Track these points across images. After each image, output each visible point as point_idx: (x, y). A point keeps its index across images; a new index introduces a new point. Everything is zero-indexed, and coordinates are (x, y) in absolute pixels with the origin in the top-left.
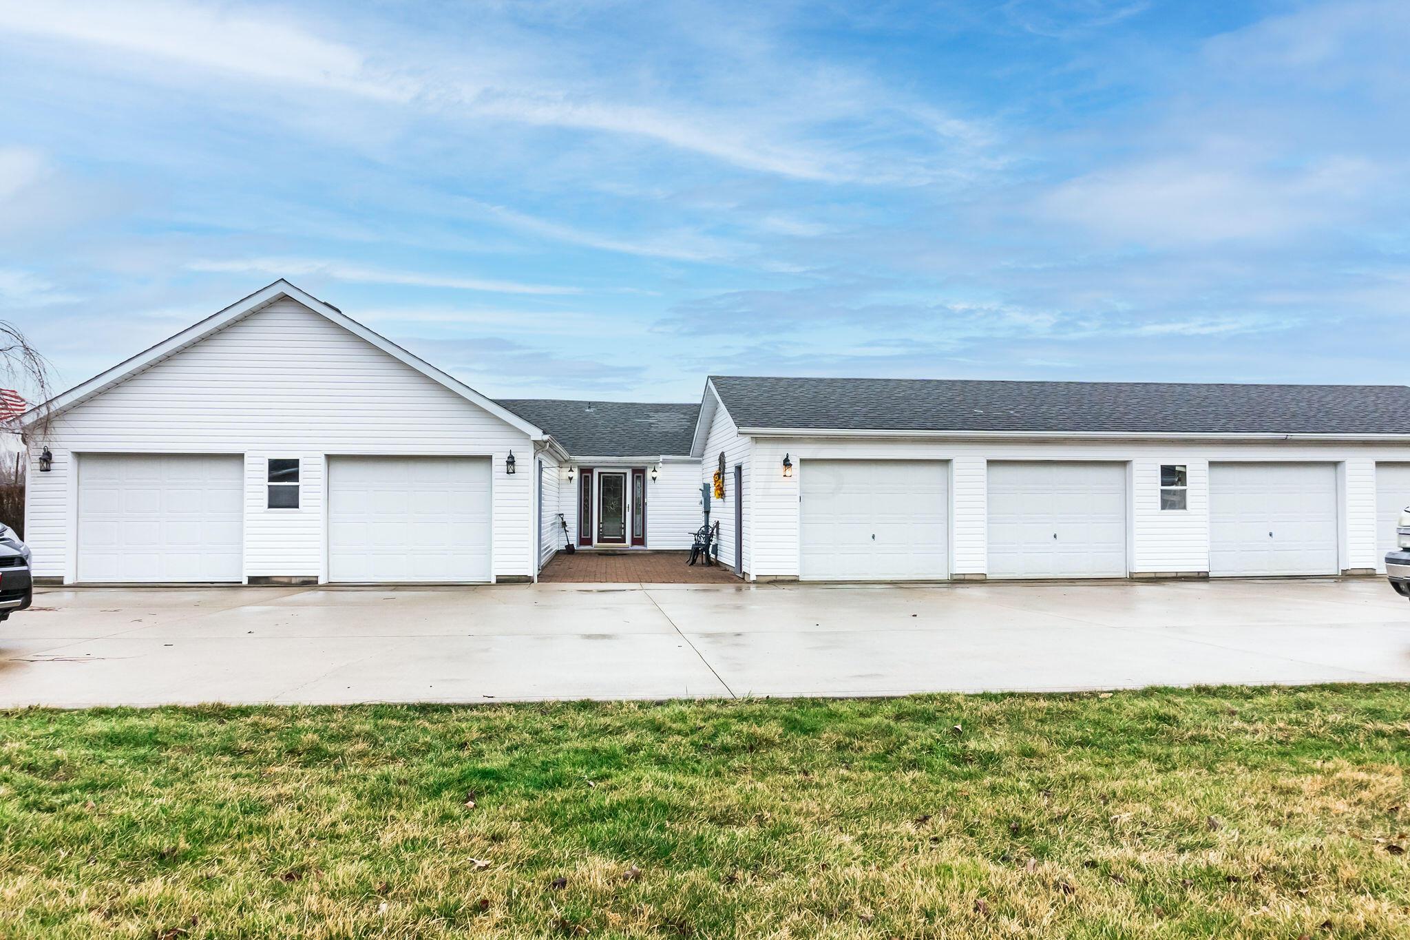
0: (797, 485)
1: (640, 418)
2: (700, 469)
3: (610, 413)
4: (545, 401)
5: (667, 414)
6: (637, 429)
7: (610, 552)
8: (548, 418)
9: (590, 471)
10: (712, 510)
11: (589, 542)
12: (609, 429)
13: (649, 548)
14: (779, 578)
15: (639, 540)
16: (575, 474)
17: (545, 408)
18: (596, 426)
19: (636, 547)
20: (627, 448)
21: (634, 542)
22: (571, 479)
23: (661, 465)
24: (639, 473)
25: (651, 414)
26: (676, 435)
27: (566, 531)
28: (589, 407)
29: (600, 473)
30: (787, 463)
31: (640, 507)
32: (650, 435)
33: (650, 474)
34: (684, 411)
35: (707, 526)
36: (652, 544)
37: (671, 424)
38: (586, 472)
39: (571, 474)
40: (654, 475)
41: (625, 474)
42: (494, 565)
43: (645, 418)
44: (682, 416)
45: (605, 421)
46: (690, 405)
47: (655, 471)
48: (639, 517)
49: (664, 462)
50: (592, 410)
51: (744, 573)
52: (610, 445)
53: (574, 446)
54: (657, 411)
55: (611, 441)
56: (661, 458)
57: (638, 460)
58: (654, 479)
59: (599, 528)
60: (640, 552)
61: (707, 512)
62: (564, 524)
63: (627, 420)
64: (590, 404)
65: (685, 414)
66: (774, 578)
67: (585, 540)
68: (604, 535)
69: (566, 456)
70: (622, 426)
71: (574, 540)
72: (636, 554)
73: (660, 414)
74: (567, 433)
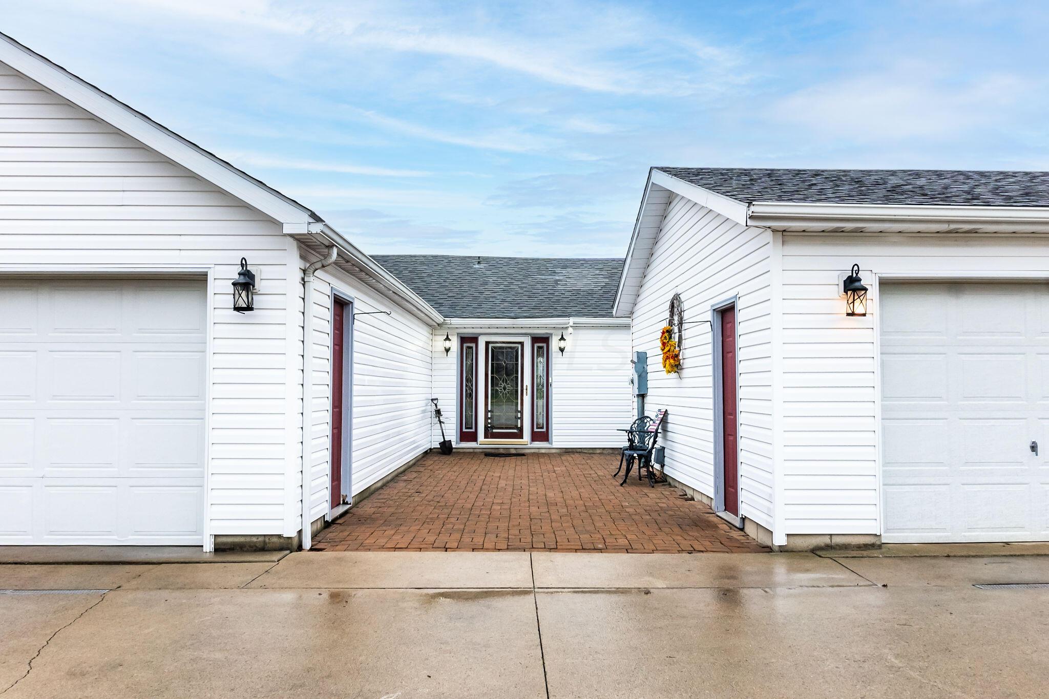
0: (875, 336)
1: (543, 275)
2: (630, 337)
3: (505, 268)
4: (424, 256)
5: (578, 270)
6: (539, 286)
7: (502, 451)
8: (424, 275)
9: (474, 339)
10: (650, 392)
11: (473, 437)
12: (502, 286)
13: (556, 444)
14: (836, 540)
15: (542, 435)
16: (454, 344)
17: (422, 263)
18: (486, 283)
19: (537, 444)
20: (525, 309)
21: (535, 437)
22: (447, 350)
23: (570, 330)
24: (541, 342)
25: (558, 270)
26: (591, 293)
27: (440, 422)
28: (479, 263)
29: (487, 343)
30: (853, 285)
31: (543, 390)
32: (556, 294)
33: (555, 344)
34: (600, 266)
35: (642, 418)
36: (560, 439)
37: (584, 282)
38: (469, 341)
39: (447, 344)
40: (562, 344)
41: (522, 344)
42: (210, 512)
43: (550, 275)
44: (597, 272)
45: (498, 277)
46: (607, 260)
47: (562, 339)
48: (541, 403)
49: (576, 327)
50: (482, 266)
51: (744, 519)
52: (502, 306)
53: (453, 306)
54: (565, 267)
55: (503, 301)
56: (572, 320)
57: (540, 325)
58: (562, 350)
59: (486, 418)
60: (543, 451)
61: (642, 396)
62: (438, 412)
63: (526, 277)
64: (479, 260)
65: (601, 269)
66: (827, 540)
67: (468, 435)
68: (493, 427)
69: (440, 318)
70: (519, 283)
71: (452, 435)
72: (537, 455)
73: (569, 270)
74: (446, 292)
